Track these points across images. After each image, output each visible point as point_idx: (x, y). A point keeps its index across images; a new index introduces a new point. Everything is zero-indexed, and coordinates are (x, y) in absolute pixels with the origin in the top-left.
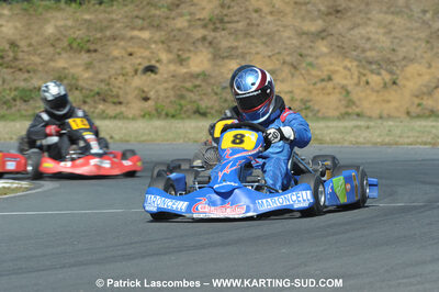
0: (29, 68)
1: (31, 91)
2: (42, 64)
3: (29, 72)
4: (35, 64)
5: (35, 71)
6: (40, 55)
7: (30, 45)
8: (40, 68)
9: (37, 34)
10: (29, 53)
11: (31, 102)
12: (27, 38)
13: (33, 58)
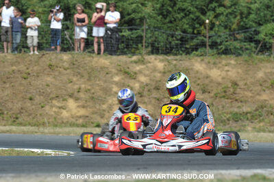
0: (242, 99)
1: (241, 114)
2: (251, 97)
3: (241, 102)
4: (247, 97)
5: (246, 102)
6: (251, 91)
7: (246, 84)
8: (249, 100)
9: (251, 78)
10: (244, 89)
11: (240, 121)
12: (244, 80)
13: (246, 93)
